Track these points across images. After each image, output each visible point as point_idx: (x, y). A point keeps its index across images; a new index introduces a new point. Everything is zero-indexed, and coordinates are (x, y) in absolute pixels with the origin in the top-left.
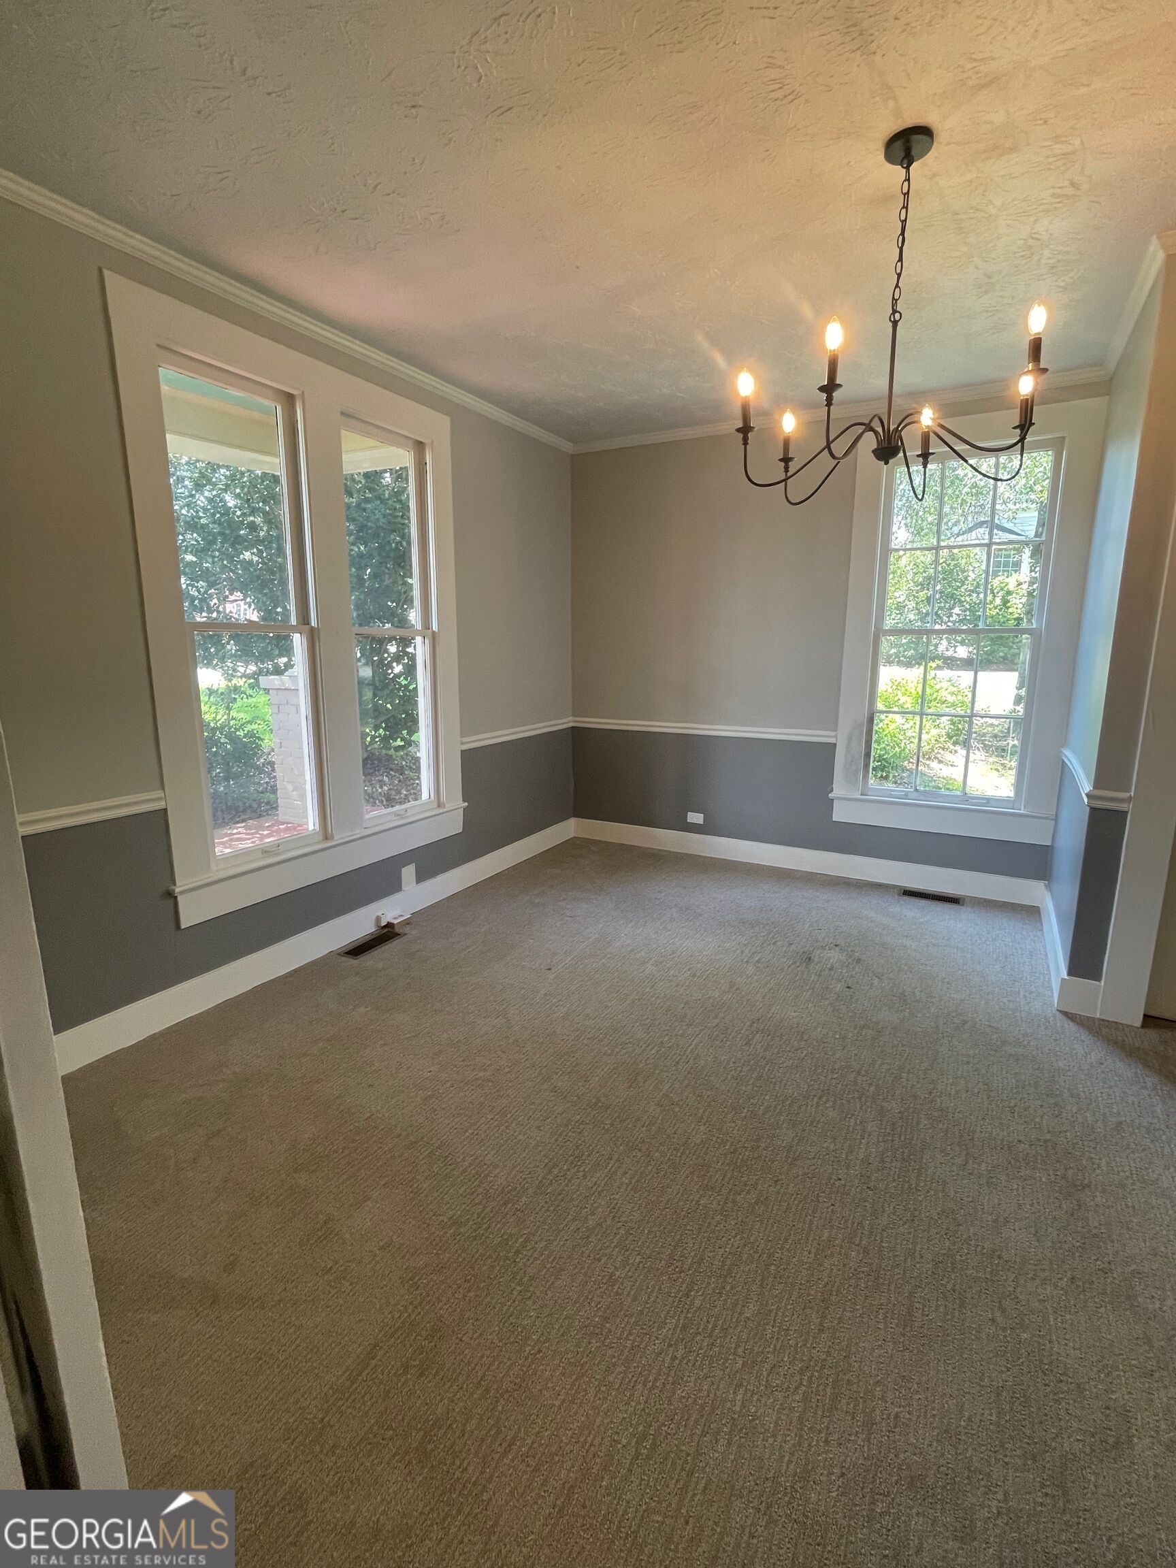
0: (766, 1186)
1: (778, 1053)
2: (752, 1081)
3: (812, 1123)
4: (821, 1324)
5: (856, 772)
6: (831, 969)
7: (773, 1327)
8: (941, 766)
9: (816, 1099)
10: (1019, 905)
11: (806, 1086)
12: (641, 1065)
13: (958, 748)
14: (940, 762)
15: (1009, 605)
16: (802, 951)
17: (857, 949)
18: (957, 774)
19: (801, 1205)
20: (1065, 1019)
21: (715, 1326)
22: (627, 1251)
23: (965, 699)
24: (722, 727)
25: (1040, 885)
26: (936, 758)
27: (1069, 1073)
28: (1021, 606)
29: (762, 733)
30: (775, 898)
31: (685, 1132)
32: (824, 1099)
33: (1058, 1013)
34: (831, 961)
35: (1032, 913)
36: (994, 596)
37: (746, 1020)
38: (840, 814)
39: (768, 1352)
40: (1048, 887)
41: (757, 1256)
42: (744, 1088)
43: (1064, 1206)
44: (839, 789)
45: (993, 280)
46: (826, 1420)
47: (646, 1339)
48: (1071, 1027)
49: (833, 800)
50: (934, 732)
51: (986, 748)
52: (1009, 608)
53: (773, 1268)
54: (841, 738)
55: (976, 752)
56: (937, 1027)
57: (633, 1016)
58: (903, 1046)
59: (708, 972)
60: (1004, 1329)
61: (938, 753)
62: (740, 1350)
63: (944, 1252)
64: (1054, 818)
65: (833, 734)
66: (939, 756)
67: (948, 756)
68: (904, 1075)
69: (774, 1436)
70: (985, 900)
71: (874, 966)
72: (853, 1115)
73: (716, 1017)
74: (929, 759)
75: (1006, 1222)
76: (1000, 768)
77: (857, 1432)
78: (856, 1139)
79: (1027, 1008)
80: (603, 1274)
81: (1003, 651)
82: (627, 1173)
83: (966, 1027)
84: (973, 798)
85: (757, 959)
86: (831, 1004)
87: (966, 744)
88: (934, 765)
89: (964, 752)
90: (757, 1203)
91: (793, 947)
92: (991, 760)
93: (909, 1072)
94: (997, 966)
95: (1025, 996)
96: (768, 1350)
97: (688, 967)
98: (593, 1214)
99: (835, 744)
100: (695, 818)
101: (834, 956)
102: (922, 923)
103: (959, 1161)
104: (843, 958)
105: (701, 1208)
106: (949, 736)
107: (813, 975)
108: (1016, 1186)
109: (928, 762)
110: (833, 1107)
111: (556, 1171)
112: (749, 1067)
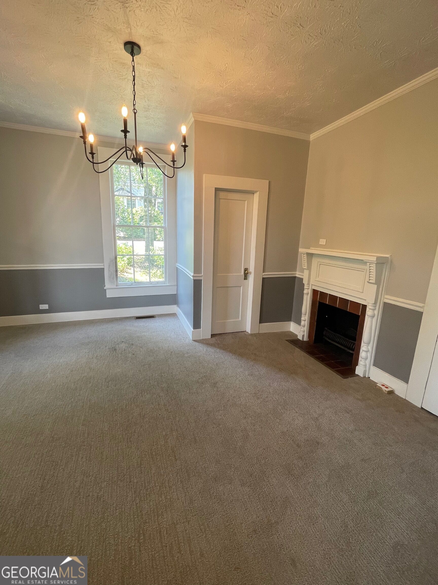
0: (139, 430)
1: (120, 385)
2: (116, 398)
3: (143, 402)
4: (175, 458)
5: (113, 278)
6: (125, 350)
7: (163, 470)
8: (128, 274)
9: (141, 394)
10: (171, 314)
11: (135, 391)
12: (67, 415)
13: (131, 267)
14: (127, 273)
15: (134, 218)
16: (111, 347)
17: (130, 341)
18: (132, 276)
19: (153, 429)
20: (194, 342)
21: (145, 483)
22: (99, 484)
23: (131, 250)
24: (48, 265)
25: (175, 306)
26: (125, 272)
27: (202, 356)
28: (138, 219)
29: (70, 266)
30: (92, 332)
31: (100, 429)
32: (143, 393)
33: (193, 341)
34: (124, 347)
35: (174, 315)
36: (129, 215)
37: (103, 379)
38: (109, 295)
39: (165, 478)
40: (178, 306)
41: (147, 453)
42: (114, 403)
43: (215, 390)
44: (108, 285)
45: (149, 108)
46: (189, 483)
47: (123, 507)
48: (197, 344)
49: (106, 290)
50: (123, 262)
51: (140, 267)
52: (134, 219)
53: (154, 453)
54: (106, 265)
55: (137, 268)
56: (165, 356)
57: (52, 398)
58: (159, 366)
59: (78, 367)
60: (217, 428)
61: (126, 270)
62: (157, 485)
63: (195, 418)
64: (176, 285)
65: (102, 264)
66: (126, 271)
67: (129, 271)
68: (163, 374)
69: (178, 499)
70: (161, 315)
71: (139, 344)
72: (154, 393)
73: (90, 383)
74: (123, 272)
75: (205, 401)
76: (145, 273)
77: (198, 479)
78: (159, 400)
79: (185, 343)
80: (94, 499)
81: (135, 234)
82: (83, 457)
83: (173, 353)
84: (153, 282)
85: (96, 356)
86: (130, 362)
87: (133, 266)
88: (125, 274)
89: (132, 269)
90: (138, 437)
91: (107, 347)
92: (142, 270)
93: (164, 373)
94: (173, 333)
95: (183, 339)
96: (164, 477)
97: (68, 369)
98: (76, 481)
99: (104, 268)
100: (44, 307)
101: (123, 346)
102: (146, 326)
103: (188, 392)
104: (127, 345)
105: (120, 450)
106: (128, 264)
107: (120, 354)
108: (203, 391)
109: (123, 273)
110: (147, 394)
111: (47, 477)
112: (112, 395)
